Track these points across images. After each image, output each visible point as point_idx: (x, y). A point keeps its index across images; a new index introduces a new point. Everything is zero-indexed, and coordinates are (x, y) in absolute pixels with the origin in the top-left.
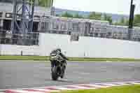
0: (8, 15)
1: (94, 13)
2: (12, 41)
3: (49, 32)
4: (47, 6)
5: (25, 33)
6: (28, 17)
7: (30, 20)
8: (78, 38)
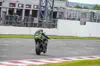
0: (35, 7)
1: (97, 5)
2: (38, 25)
3: (65, 19)
5: (47, 19)
6: (49, 8)
7: (51, 10)
8: (85, 23)
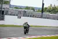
1: (27, 7)
3: (9, 15)
4: (8, 4)
